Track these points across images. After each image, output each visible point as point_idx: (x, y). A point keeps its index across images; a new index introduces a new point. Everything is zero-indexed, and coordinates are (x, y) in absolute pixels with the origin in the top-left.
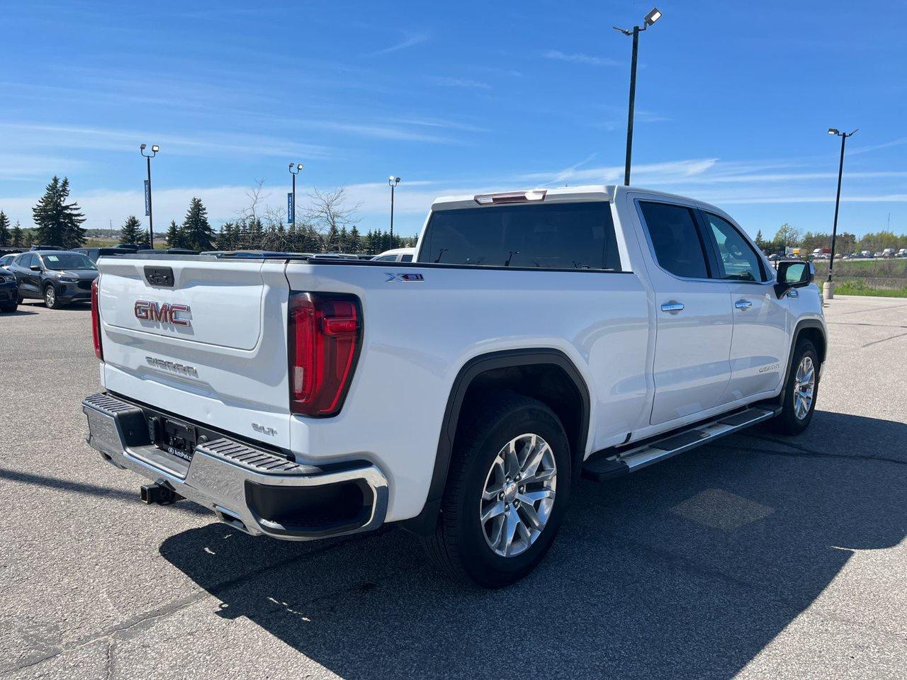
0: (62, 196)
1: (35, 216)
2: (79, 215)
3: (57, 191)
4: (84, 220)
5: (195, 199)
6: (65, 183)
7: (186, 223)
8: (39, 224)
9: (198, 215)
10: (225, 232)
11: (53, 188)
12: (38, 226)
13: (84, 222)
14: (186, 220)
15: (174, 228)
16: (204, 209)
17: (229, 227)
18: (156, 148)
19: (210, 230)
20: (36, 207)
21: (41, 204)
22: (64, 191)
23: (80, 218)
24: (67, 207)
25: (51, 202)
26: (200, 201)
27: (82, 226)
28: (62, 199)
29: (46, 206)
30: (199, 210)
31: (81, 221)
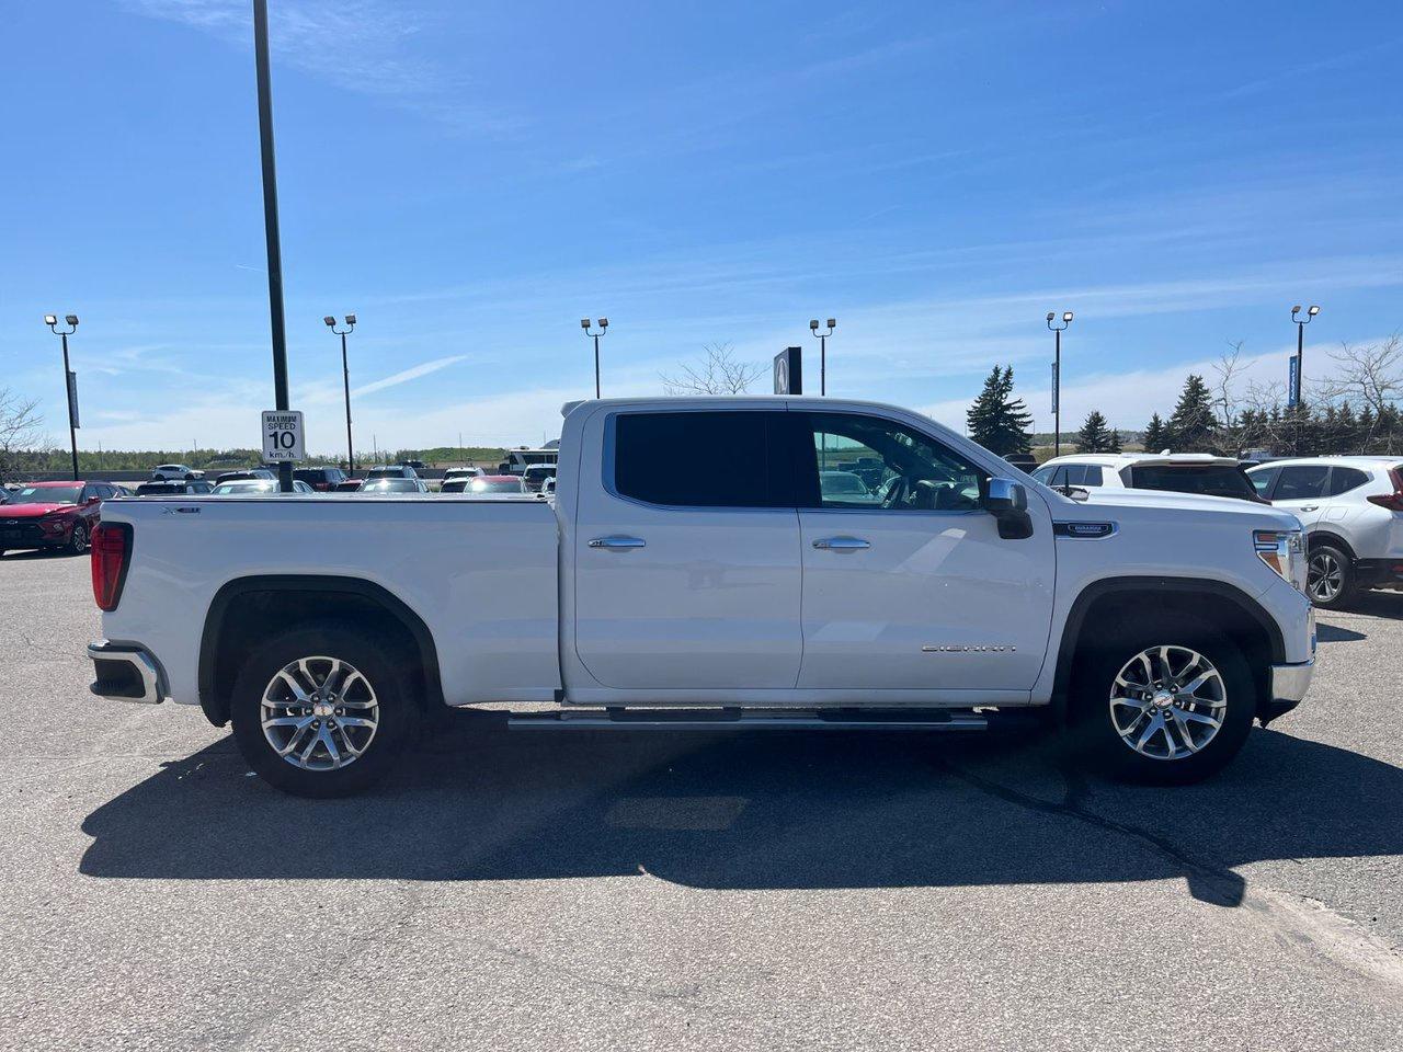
0: (1004, 391)
1: (969, 421)
2: (1024, 416)
3: (998, 384)
4: (1030, 422)
5: (1192, 377)
6: (1009, 374)
7: (1176, 416)
8: (974, 431)
9: (1196, 402)
10: (1240, 426)
11: (993, 382)
12: (973, 434)
13: (1031, 425)
14: (1175, 411)
15: (1156, 424)
16: (1206, 391)
17: (1248, 417)
18: (1068, 317)
19: (1214, 424)
20: (971, 409)
21: (978, 405)
22: (1007, 384)
23: (1025, 420)
24: (1008, 407)
25: (991, 400)
26: (1200, 379)
27: (1027, 430)
28: (1004, 396)
29: (982, 407)
30: (1198, 393)
31: (1025, 424)
